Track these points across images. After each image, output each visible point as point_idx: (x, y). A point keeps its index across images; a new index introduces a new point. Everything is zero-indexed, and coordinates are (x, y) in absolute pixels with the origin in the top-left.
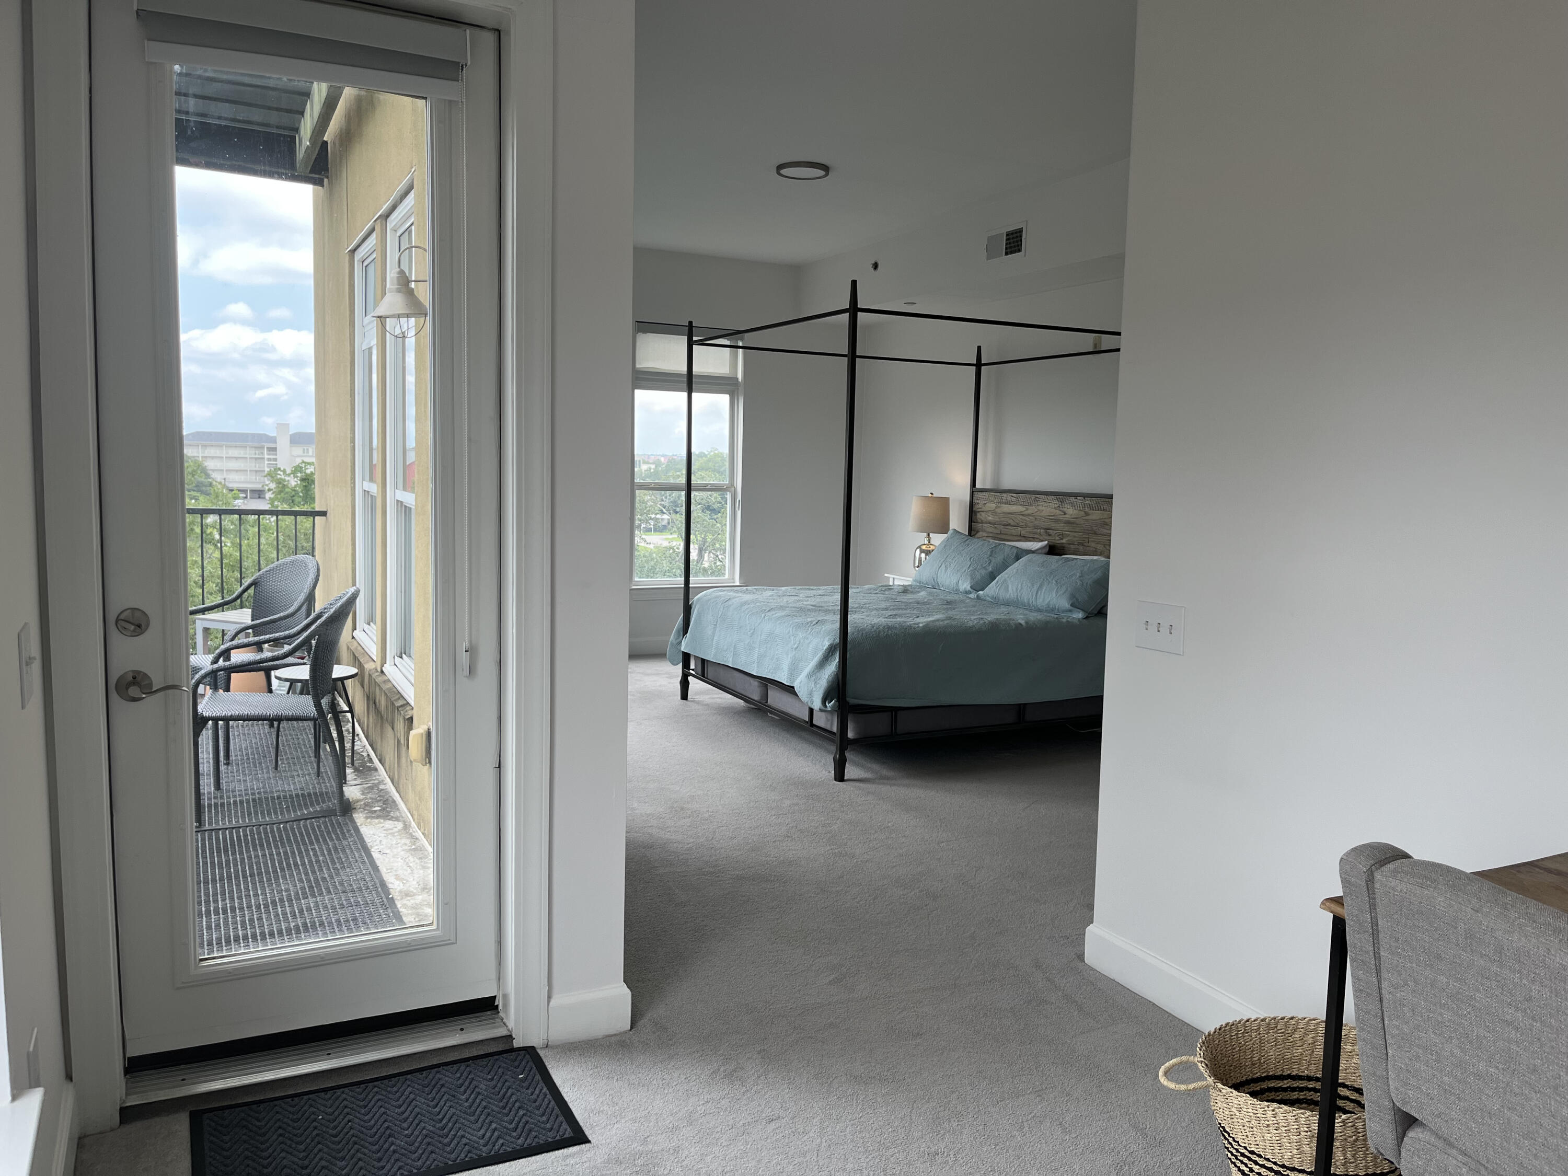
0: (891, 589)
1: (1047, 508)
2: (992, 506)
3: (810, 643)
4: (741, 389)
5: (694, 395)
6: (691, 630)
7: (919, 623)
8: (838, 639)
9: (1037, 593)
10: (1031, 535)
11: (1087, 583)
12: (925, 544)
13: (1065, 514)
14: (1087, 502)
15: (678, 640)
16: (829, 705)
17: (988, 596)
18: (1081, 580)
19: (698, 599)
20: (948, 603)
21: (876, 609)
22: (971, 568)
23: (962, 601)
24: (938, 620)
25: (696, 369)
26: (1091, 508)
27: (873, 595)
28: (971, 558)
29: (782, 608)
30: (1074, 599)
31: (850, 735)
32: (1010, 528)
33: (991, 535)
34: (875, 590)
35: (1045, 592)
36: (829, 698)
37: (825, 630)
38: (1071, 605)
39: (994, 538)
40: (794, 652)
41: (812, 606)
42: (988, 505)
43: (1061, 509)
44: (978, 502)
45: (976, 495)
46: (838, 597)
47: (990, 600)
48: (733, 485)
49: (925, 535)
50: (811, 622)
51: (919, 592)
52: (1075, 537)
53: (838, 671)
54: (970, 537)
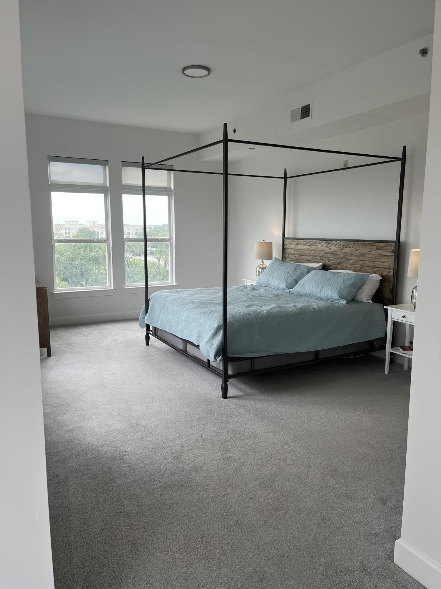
0: (246, 288)
1: (321, 247)
2: (293, 246)
3: (207, 323)
4: (173, 193)
5: (146, 196)
6: (149, 312)
7: (264, 311)
8: (222, 322)
9: (320, 291)
10: (313, 260)
11: (347, 285)
12: (261, 265)
13: (331, 249)
14: (342, 244)
15: (144, 317)
16: (218, 359)
17: (295, 291)
18: (343, 284)
19: (152, 297)
20: (276, 296)
21: (241, 302)
22: (285, 277)
23: (282, 294)
24: (273, 308)
25: (147, 184)
26: (344, 246)
27: (238, 292)
28: (285, 272)
29: (193, 302)
30: (341, 294)
31: (230, 372)
32: (302, 256)
33: (293, 260)
34: (239, 289)
35: (325, 290)
36: (218, 355)
37: (215, 316)
38: (339, 297)
39: (295, 261)
40: (199, 328)
41: (208, 300)
42: (291, 245)
43: (328, 247)
44: (286, 244)
45: (285, 241)
46: (221, 293)
47: (296, 293)
48: (171, 239)
49: (261, 260)
50: (208, 311)
51: (260, 289)
52: (336, 261)
53: (223, 340)
54: (283, 262)
